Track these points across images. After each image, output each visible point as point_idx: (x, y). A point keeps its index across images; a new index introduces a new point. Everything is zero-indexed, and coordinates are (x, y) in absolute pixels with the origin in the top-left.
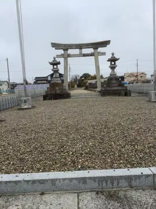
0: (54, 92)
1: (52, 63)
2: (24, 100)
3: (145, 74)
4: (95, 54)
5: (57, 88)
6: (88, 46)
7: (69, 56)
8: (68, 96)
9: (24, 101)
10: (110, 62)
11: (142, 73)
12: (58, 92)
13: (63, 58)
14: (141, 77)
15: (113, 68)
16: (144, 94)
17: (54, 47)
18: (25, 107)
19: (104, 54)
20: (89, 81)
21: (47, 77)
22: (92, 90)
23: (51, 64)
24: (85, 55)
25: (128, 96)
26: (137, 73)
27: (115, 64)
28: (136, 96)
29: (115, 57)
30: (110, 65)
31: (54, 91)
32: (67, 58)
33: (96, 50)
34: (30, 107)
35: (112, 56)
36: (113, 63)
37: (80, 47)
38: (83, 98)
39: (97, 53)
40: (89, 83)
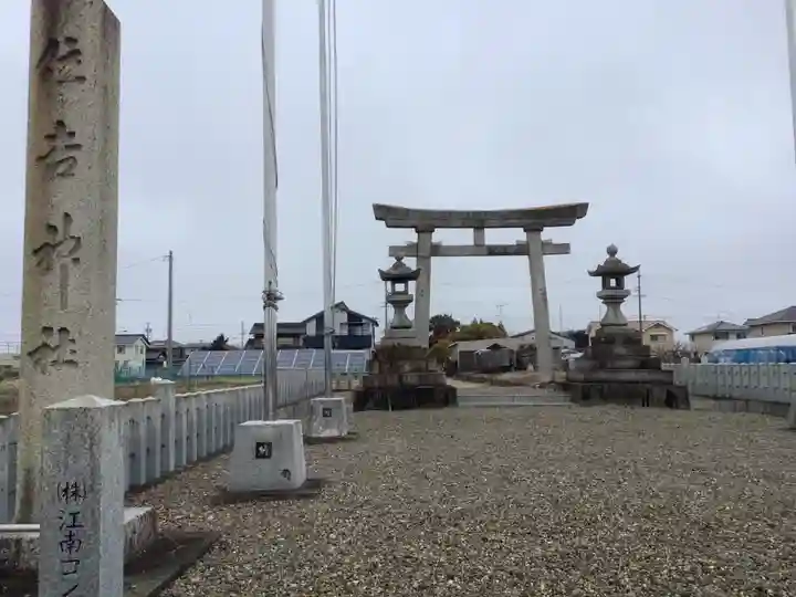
0: (393, 381)
1: (393, 272)
2: (321, 407)
3: (670, 330)
4: (532, 249)
5: (407, 367)
6: (505, 219)
7: (437, 250)
8: (448, 398)
9: (324, 409)
10: (600, 278)
11: (658, 325)
12: (411, 379)
13: (415, 259)
14: (654, 338)
15: (613, 299)
16: (740, 404)
17: (381, 219)
18: (327, 433)
19: (564, 249)
20: (463, 346)
21: (303, 324)
22: (482, 381)
23: (385, 276)
24: (494, 251)
25: (677, 408)
26: (640, 321)
27: (620, 284)
28: (710, 410)
29: (620, 261)
30: (600, 288)
31: (396, 377)
32: (428, 258)
33: (533, 235)
34: (344, 433)
35: (608, 256)
36: (613, 282)
37: (478, 221)
38: (493, 409)
39: (540, 245)
40: (461, 352)
